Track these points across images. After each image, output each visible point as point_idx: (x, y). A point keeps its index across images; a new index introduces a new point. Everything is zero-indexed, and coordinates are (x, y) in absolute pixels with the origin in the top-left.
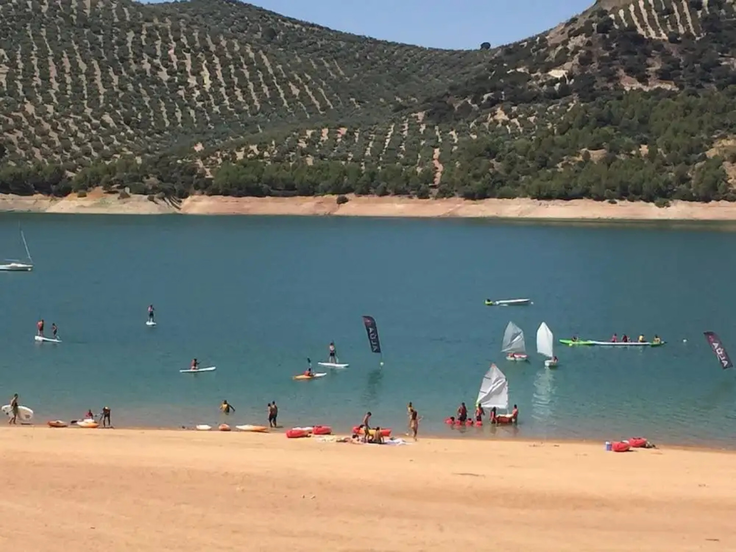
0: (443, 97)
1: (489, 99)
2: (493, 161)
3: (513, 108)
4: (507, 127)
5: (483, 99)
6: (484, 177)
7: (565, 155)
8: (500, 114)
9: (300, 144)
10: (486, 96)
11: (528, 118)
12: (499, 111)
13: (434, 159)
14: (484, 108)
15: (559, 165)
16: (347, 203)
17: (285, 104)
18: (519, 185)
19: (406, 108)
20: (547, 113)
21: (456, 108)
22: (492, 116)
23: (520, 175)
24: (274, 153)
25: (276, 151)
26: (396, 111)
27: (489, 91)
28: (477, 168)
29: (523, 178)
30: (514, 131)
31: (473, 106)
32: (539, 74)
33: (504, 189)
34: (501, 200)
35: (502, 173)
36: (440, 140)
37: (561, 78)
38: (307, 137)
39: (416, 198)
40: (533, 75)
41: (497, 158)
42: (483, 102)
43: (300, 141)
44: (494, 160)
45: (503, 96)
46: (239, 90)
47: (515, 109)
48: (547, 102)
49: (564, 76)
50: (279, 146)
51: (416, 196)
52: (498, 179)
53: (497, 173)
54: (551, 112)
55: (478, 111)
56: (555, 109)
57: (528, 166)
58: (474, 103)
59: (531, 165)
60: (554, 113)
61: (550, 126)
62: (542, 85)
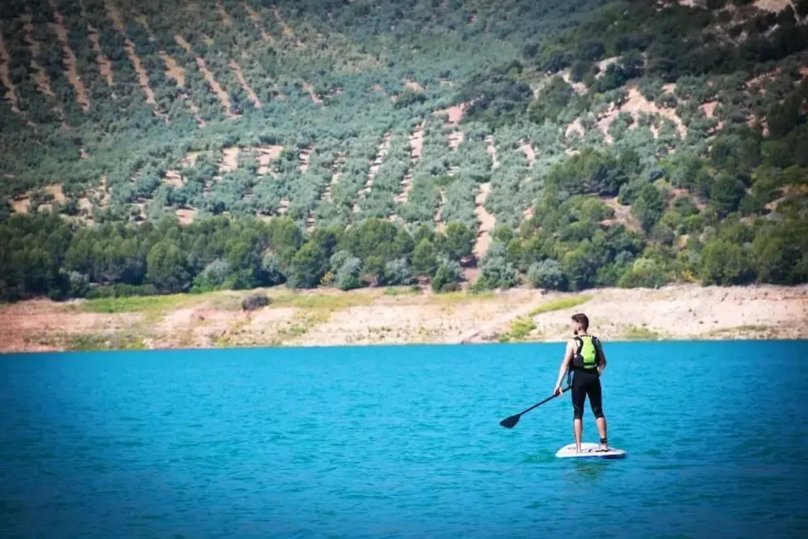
0: (507, 71)
1: (611, 69)
2: (613, 203)
3: (665, 87)
4: (652, 128)
5: (597, 70)
6: (590, 239)
7: (787, 183)
8: (636, 102)
9: (168, 182)
10: (603, 65)
11: (700, 107)
12: (634, 93)
13: (477, 205)
14: (601, 91)
15: (772, 206)
16: (266, 308)
17: (151, 100)
18: (674, 257)
19: (422, 99)
20: (746, 93)
21: (536, 93)
22: (619, 105)
23: (676, 232)
24: (104, 201)
25: (107, 197)
26: (398, 105)
27: (612, 52)
28: (573, 219)
29: (685, 238)
30: (667, 137)
31: (574, 86)
32: (730, 7)
33: (639, 264)
34: (628, 291)
35: (635, 227)
36: (496, 165)
37: (782, 13)
38: (185, 165)
39: (428, 291)
40: (716, 13)
41: (621, 196)
42: (597, 77)
43: (170, 174)
44: (616, 199)
45: (646, 61)
46: (42, 71)
47: (670, 88)
48: (749, 68)
49: (789, 7)
50: (115, 186)
51: (429, 287)
52: (622, 240)
53: (622, 228)
54: (756, 90)
55: (586, 96)
56: (764, 84)
57: (697, 212)
58: (577, 80)
59: (702, 207)
60: (763, 91)
61: (752, 120)
62: (736, 32)
